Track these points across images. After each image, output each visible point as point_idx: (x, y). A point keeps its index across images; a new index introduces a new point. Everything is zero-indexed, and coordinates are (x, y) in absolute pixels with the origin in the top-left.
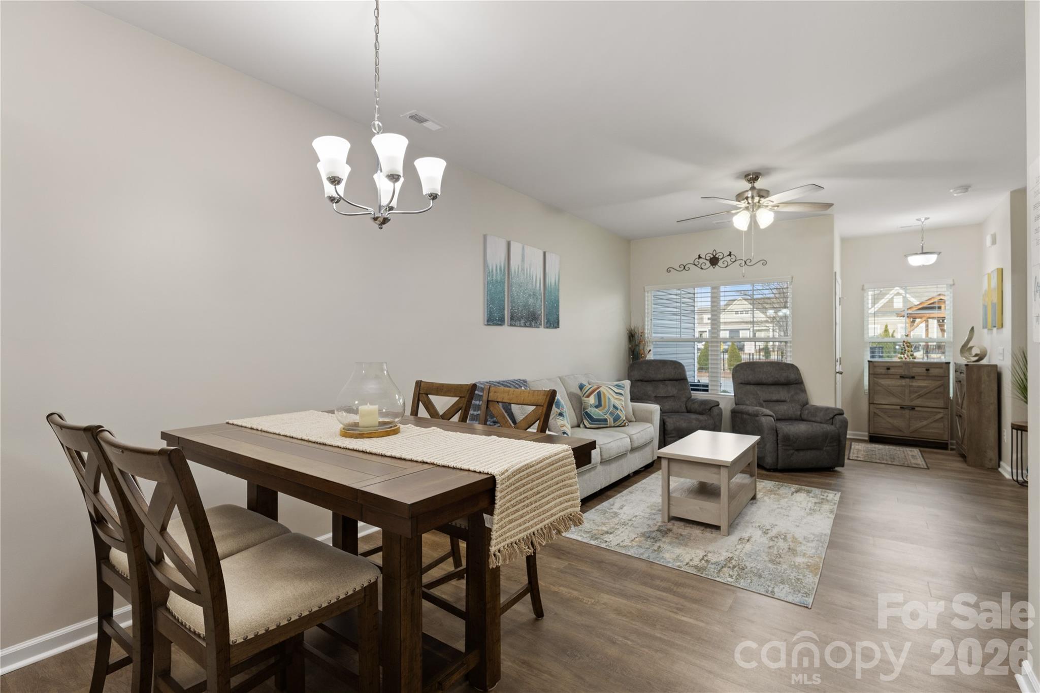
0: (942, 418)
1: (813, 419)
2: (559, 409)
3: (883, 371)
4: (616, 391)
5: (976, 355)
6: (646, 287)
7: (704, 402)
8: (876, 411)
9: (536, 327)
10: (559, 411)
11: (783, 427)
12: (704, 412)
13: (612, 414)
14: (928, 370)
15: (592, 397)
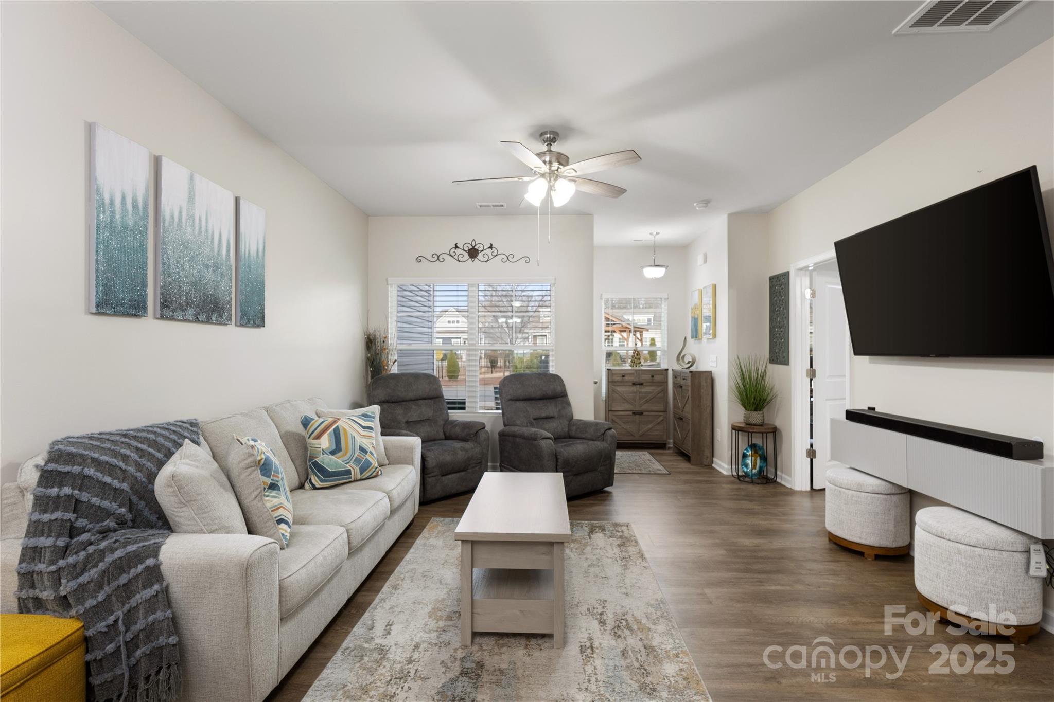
0: (662, 420)
1: (583, 436)
2: (269, 477)
3: (619, 378)
4: (363, 425)
5: (689, 362)
6: (389, 279)
7: (467, 425)
8: (614, 418)
9: (221, 324)
10: (269, 481)
11: (562, 450)
12: (468, 438)
13: (357, 461)
14: (652, 377)
15: (325, 437)
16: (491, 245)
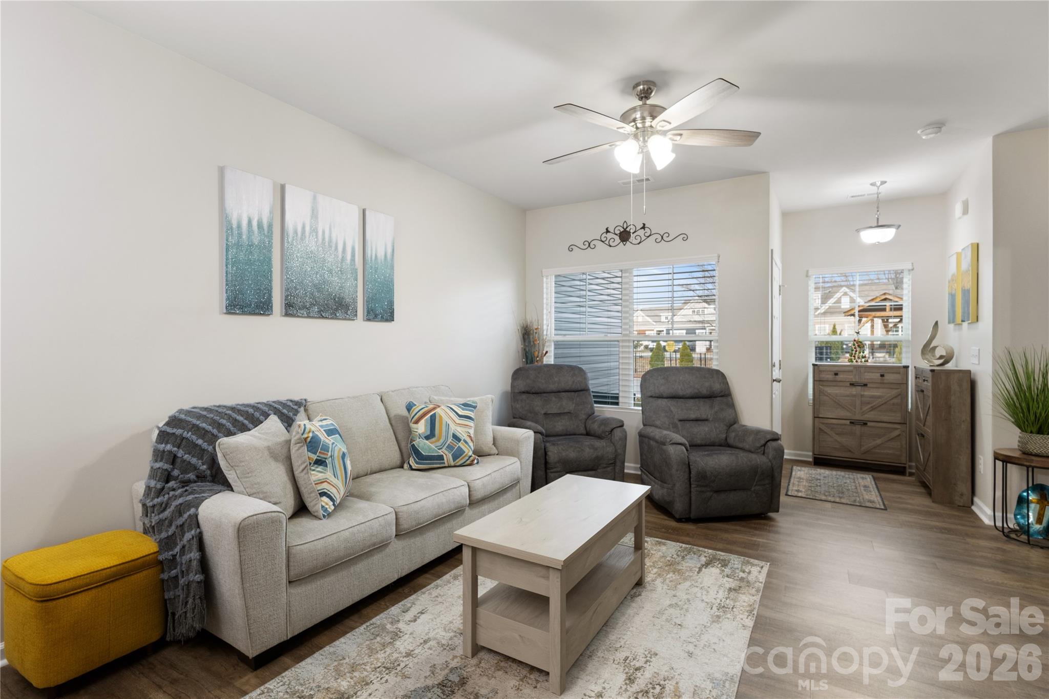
0: (899, 435)
1: (741, 445)
2: (315, 453)
3: (830, 377)
4: (460, 413)
5: (941, 357)
6: (544, 270)
7: (606, 421)
8: (823, 427)
9: (349, 319)
10: (315, 457)
11: (698, 459)
12: (603, 435)
13: (450, 448)
14: (882, 376)
15: (423, 422)
16: (644, 224)
